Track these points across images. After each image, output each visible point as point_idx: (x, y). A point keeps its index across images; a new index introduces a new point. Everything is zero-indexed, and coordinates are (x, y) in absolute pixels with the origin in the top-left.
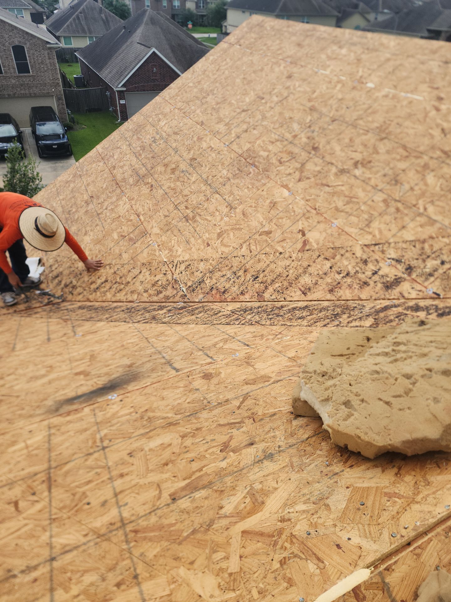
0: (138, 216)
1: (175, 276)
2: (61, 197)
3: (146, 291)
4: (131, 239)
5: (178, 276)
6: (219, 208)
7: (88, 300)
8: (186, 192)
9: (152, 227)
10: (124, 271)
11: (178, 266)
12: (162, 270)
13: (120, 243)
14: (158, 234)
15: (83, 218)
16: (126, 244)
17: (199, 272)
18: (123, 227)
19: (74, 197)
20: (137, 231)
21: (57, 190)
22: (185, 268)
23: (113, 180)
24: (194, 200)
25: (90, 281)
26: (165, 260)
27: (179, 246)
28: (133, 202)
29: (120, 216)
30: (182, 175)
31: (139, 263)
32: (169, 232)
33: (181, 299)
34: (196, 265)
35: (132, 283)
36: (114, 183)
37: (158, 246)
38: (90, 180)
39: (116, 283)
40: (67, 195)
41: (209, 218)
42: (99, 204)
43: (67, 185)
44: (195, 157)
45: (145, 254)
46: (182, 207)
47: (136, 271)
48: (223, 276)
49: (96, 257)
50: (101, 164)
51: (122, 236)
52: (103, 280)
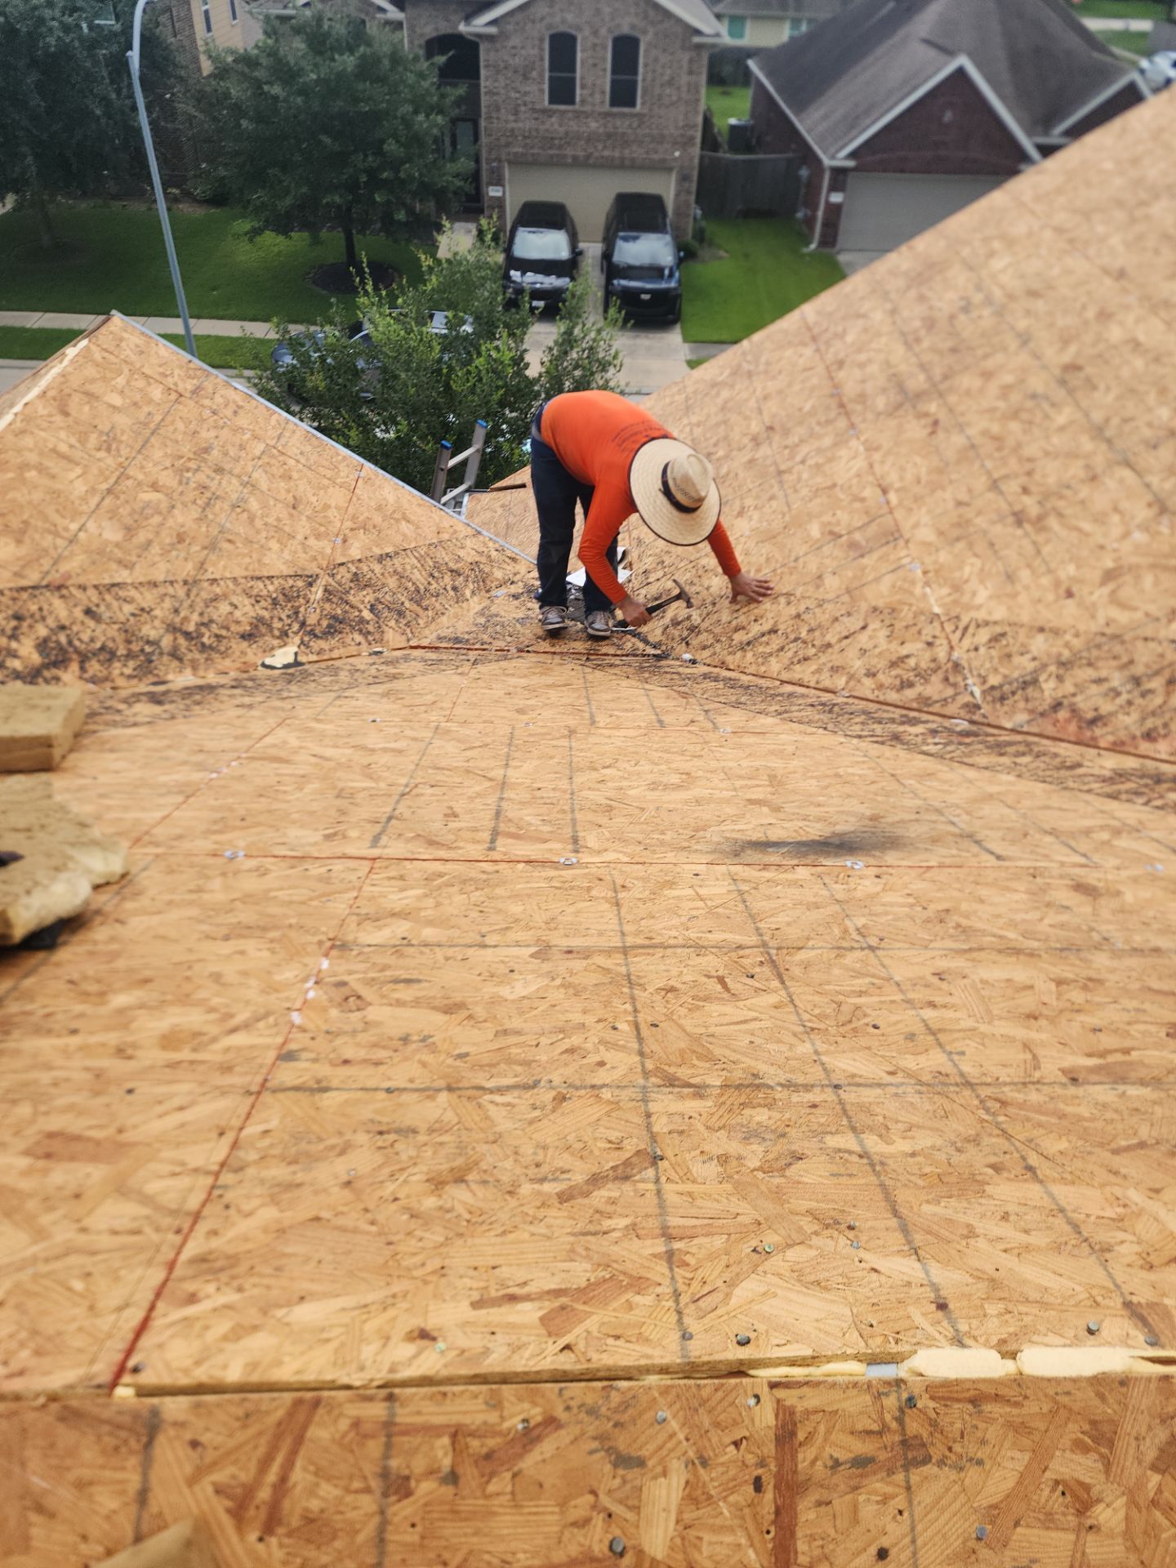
0: (885, 492)
1: (955, 655)
2: (694, 419)
3: (871, 674)
4: (853, 545)
5: (965, 656)
6: (1125, 505)
7: (723, 665)
8: (1031, 450)
9: (916, 526)
10: (823, 617)
11: (971, 630)
12: (924, 632)
13: (825, 549)
14: (929, 544)
15: (741, 475)
16: (837, 553)
17: (1029, 656)
18: (839, 512)
19: (725, 422)
20: (873, 529)
21: (687, 399)
22: (990, 641)
23: (832, 396)
24: (1051, 473)
25: (734, 623)
26: (937, 610)
27: (982, 582)
28: (877, 456)
29: (834, 485)
30: (1029, 404)
31: (864, 606)
32: (960, 545)
33: (963, 713)
34: (1022, 637)
35: (837, 648)
36: (833, 403)
37: (925, 573)
38: (772, 386)
39: (796, 640)
40: (708, 416)
41: (1087, 526)
42: (786, 447)
43: (713, 392)
44: (1080, 362)
45: (885, 586)
46: (1012, 487)
47: (854, 623)
48: (1099, 681)
49: (758, 570)
50: (808, 351)
51: (831, 533)
52: (767, 627)
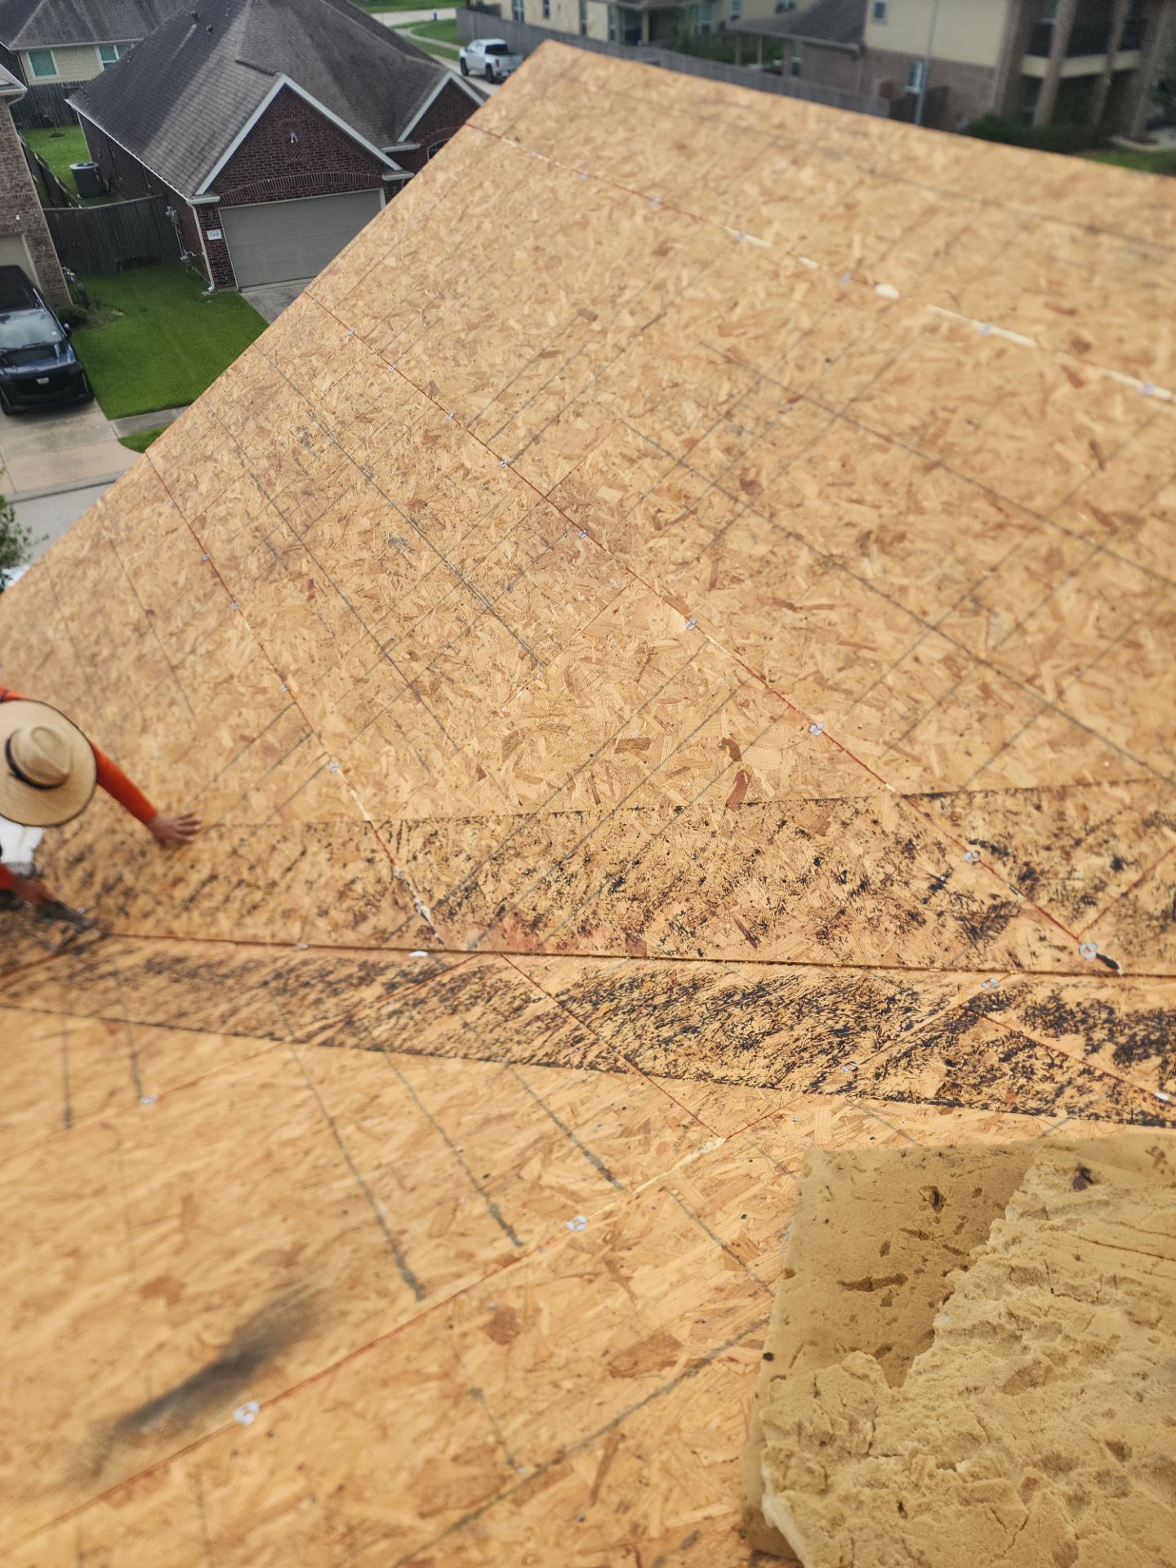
0: (283, 678)
1: (397, 869)
2: (67, 611)
3: (323, 913)
4: (268, 750)
5: (406, 869)
6: (501, 660)
7: (170, 935)
8: (406, 607)
9: (323, 715)
10: (260, 848)
11: (404, 836)
12: (362, 847)
13: (241, 759)
14: (342, 735)
15: (134, 678)
16: (255, 762)
17: (463, 856)
18: (244, 710)
19: (101, 611)
20: (283, 726)
21: (53, 584)
22: (424, 845)
23: (203, 562)
24: (431, 630)
25: (170, 875)
26: (368, 817)
27: (401, 774)
28: (265, 633)
29: (231, 677)
30: (391, 551)
31: (297, 825)
32: (371, 731)
33: (420, 942)
34: (452, 835)
35: (282, 885)
36: (206, 570)
37: (346, 772)
38: (139, 558)
39: (240, 883)
40: (80, 604)
41: (476, 690)
42: (172, 635)
43: (79, 573)
44: (422, 497)
45: (310, 797)
47: (290, 850)
48: (529, 872)
49: (180, 800)
50: (166, 508)
51: (243, 738)
52: (205, 873)
